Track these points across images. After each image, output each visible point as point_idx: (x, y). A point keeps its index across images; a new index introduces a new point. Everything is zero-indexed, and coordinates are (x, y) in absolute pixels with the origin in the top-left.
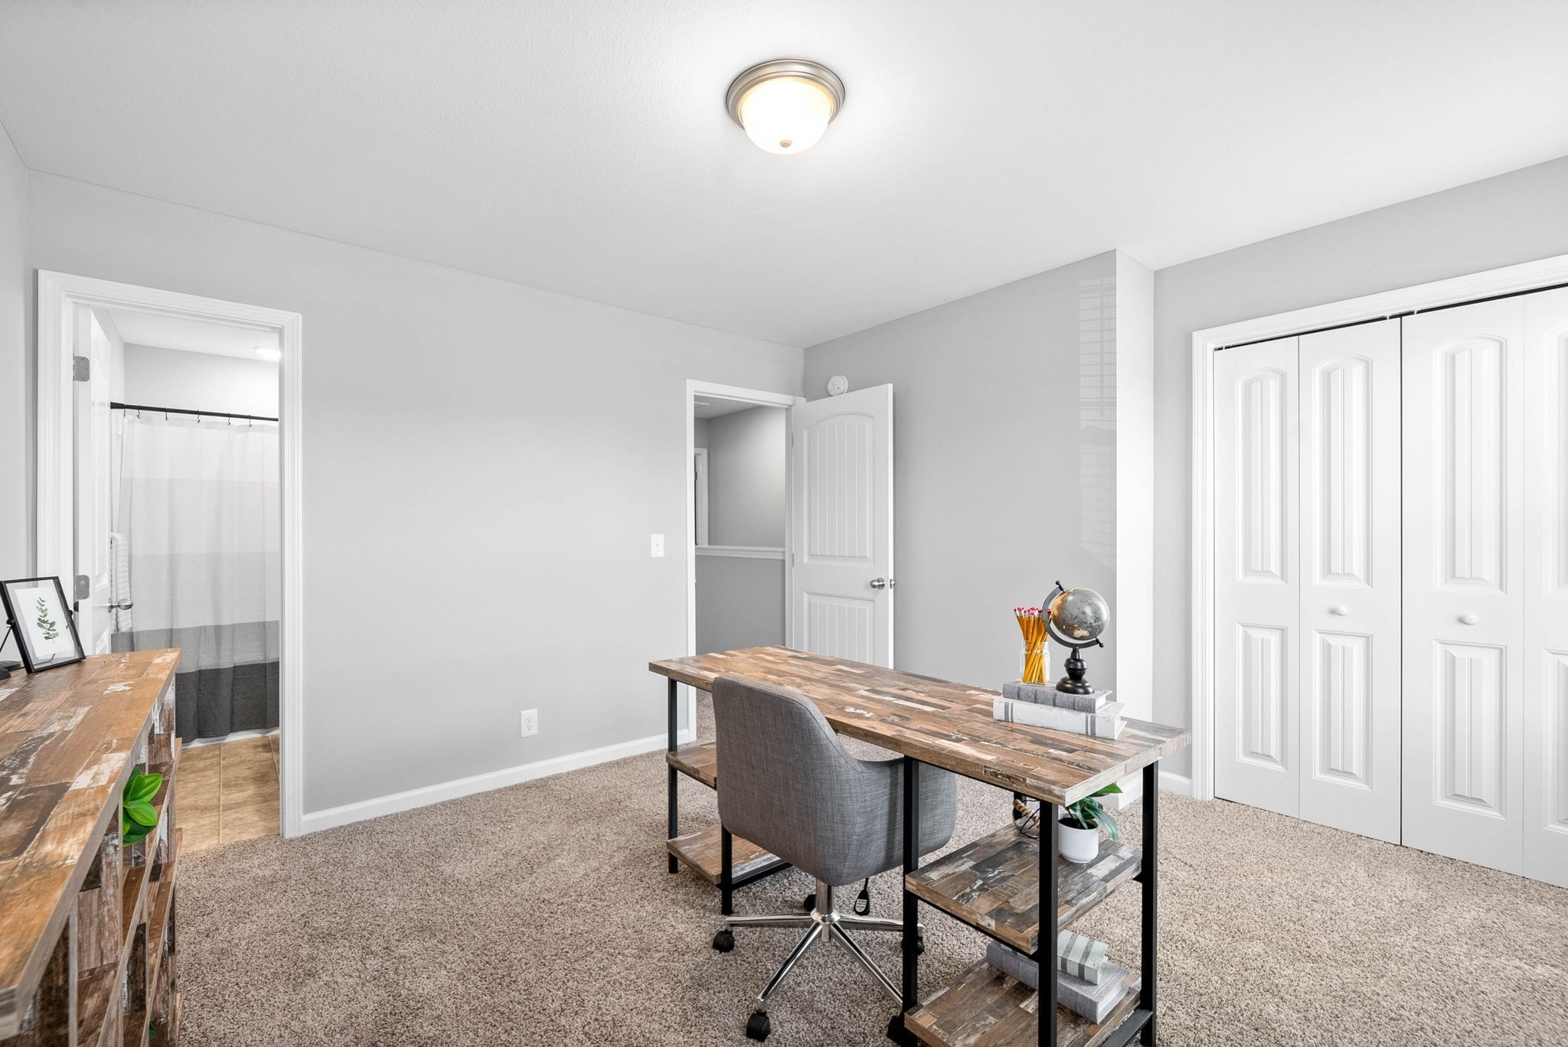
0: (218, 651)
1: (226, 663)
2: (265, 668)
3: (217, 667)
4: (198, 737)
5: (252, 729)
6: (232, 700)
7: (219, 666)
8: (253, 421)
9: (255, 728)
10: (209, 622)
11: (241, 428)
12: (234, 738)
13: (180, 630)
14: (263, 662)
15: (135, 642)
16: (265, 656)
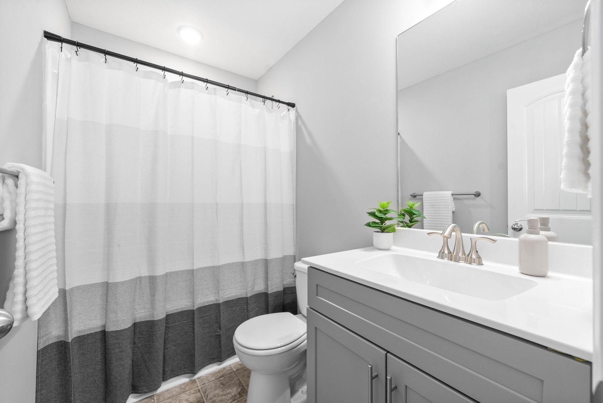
0: (153, 302)
1: (160, 315)
2: (194, 315)
3: (152, 319)
4: (132, 393)
5: (181, 375)
6: (165, 348)
7: (153, 317)
8: (185, 78)
9: (184, 374)
10: (145, 273)
11: (174, 85)
12: (165, 386)
13: (116, 284)
14: (192, 309)
15: (68, 300)
16: (193, 303)
